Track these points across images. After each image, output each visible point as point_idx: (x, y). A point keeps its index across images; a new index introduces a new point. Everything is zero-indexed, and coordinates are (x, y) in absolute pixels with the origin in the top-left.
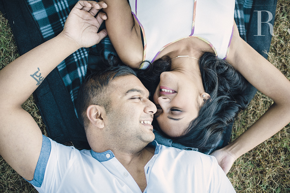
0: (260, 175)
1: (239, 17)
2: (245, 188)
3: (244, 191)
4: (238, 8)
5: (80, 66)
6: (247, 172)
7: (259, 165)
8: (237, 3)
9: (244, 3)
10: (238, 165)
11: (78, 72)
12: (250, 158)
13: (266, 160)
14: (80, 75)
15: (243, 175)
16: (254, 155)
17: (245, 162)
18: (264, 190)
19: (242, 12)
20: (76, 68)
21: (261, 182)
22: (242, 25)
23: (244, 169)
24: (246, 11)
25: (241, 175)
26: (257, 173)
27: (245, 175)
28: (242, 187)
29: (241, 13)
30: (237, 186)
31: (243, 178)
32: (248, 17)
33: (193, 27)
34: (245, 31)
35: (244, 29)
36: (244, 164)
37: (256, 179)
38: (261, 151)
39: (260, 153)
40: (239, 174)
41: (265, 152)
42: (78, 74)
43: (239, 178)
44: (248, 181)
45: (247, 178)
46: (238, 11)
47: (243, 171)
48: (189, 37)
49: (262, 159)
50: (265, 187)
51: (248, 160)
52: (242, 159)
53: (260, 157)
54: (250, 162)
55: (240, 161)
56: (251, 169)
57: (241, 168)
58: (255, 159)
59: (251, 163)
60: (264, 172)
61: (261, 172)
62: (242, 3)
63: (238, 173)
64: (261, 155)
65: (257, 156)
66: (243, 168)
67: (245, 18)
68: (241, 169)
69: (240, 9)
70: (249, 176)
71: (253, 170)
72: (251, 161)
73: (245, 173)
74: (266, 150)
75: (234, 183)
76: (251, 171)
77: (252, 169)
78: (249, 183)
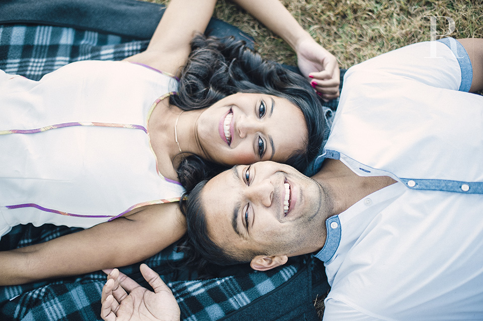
0: (359, 14)
1: (112, 51)
2: (380, 36)
3: (385, 37)
4: (97, 53)
5: (189, 293)
6: (356, 34)
7: (344, 16)
8: (90, 56)
9: (90, 46)
10: (346, 48)
11: (199, 295)
12: (333, 30)
13: (336, 5)
14: (202, 290)
15: (361, 40)
16: (329, 24)
17: (340, 37)
18: (382, 7)
19: (104, 47)
20: (194, 297)
21: (370, 11)
22: (124, 46)
23: (351, 38)
24: (103, 42)
25: (360, 43)
26: (356, 19)
27: (361, 36)
28: (379, 41)
29: (106, 49)
30: (379, 49)
31: (366, 40)
32: (111, 38)
33: (132, 127)
34: (135, 43)
35: (131, 43)
36: (343, 38)
37: (366, 19)
38: (322, 12)
39: (324, 14)
40: (359, 45)
41: (324, 7)
42: (201, 294)
43: (366, 45)
44: (370, 31)
45: (365, 33)
46: (103, 52)
47: (354, 40)
48: (148, 134)
49: (334, 11)
50: (378, 5)
51: (337, 32)
52: (335, 41)
53: (331, 14)
54: (340, 30)
55: (339, 45)
56: (351, 28)
57: (349, 43)
58: (334, 22)
59: (341, 28)
60: (355, 7)
61: (355, 11)
62: (90, 48)
63: (357, 46)
64: (328, 13)
65: (330, 18)
66: (349, 40)
67: (113, 43)
68: (351, 43)
69: (99, 50)
70: (362, 31)
71: (353, 24)
72: (338, 28)
73: (357, 37)
74: (320, 5)
75: (374, 52)
76: (354, 27)
77: (351, 26)
78: (373, 30)
